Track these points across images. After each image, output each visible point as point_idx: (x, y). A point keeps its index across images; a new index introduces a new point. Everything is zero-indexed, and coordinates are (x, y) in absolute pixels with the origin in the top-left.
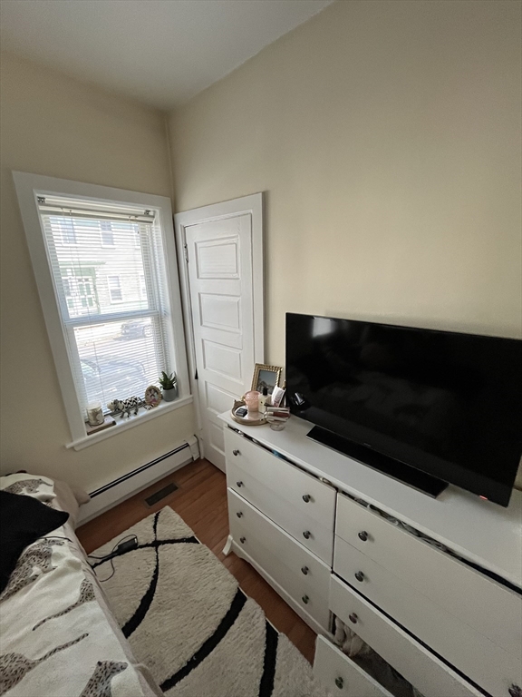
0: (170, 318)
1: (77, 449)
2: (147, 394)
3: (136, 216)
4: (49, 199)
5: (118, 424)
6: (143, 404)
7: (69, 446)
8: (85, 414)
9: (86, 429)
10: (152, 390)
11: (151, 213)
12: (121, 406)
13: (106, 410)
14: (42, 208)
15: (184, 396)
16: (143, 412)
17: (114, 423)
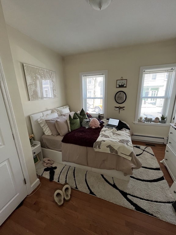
0: (170, 99)
1: (135, 124)
2: (155, 119)
3: (168, 70)
4: (146, 71)
5: (145, 123)
6: (153, 121)
7: (134, 122)
8: (139, 118)
9: (138, 121)
10: (157, 118)
11: (173, 69)
12: (147, 119)
13: (143, 119)
14: (144, 73)
15: (167, 124)
16: (152, 123)
17: (144, 122)
